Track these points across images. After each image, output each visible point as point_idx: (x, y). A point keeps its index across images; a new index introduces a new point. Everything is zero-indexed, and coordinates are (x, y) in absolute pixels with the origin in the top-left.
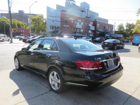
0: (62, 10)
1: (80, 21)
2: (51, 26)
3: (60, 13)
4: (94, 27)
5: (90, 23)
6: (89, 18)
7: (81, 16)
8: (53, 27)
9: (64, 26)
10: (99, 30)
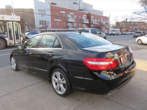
0: (52, 3)
1: (73, 14)
2: (40, 21)
3: (49, 6)
4: (88, 20)
5: (84, 16)
6: (82, 10)
7: (74, 9)
8: (43, 21)
9: (55, 20)
10: (94, 23)
